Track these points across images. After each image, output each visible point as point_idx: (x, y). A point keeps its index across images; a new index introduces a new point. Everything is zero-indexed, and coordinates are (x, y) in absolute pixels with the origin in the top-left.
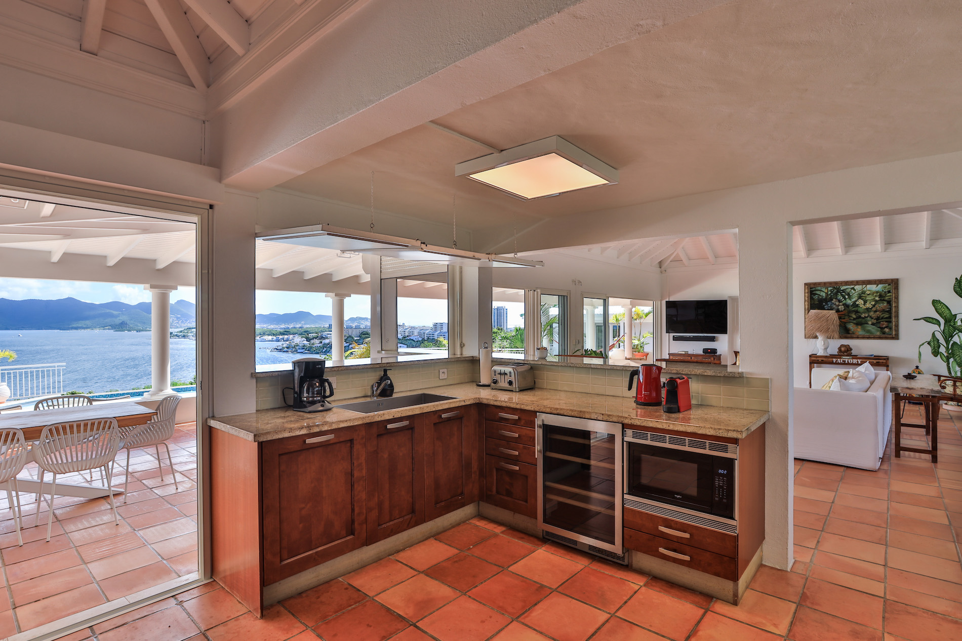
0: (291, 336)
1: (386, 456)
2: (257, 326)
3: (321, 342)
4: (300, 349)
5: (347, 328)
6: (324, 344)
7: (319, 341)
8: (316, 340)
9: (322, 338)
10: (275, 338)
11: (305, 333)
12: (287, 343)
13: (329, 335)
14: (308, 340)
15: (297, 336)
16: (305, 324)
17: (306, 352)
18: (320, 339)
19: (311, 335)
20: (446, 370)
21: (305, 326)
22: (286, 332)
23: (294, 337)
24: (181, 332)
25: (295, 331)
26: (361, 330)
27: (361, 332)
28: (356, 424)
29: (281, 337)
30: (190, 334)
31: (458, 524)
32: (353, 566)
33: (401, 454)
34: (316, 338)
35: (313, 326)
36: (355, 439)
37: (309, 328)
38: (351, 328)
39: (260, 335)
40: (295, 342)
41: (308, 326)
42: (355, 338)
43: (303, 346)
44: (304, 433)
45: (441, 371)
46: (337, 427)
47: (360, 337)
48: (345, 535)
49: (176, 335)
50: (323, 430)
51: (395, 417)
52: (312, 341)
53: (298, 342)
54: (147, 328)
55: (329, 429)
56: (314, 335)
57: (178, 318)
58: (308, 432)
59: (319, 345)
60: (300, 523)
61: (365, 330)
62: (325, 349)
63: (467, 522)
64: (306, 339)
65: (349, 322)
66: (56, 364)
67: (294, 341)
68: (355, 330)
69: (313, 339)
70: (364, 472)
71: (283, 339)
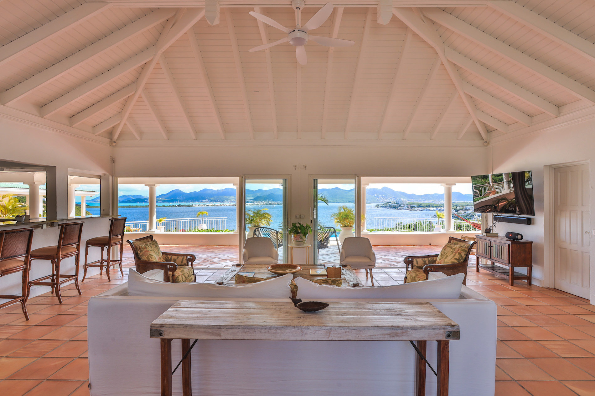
11: (455, 206)
13: (471, 208)
14: (456, 210)
18: (464, 210)
24: (384, 204)
30: (388, 206)
34: (462, 210)
37: (460, 203)
39: (427, 207)
41: (459, 202)
49: (381, 206)
52: (459, 212)
56: (461, 207)
57: (383, 197)
59: (463, 214)
62: (468, 217)
66: (224, 218)
71: (441, 210)
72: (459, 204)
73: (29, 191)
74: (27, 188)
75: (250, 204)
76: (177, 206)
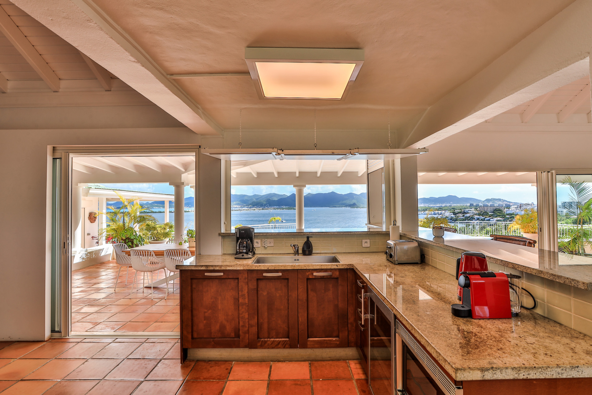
0: (443, 212)
1: (265, 294)
2: (419, 205)
3: (464, 216)
4: (449, 220)
5: (483, 206)
6: (466, 217)
7: (463, 215)
8: (460, 214)
9: (464, 213)
10: (433, 212)
11: (453, 210)
12: (441, 216)
13: (469, 211)
14: (455, 214)
15: (447, 211)
16: (453, 204)
17: (453, 222)
18: (463, 214)
19: (457, 211)
20: (369, 240)
21: (453, 205)
22: (440, 209)
23: (445, 212)
25: (446, 208)
26: (494, 207)
27: (494, 209)
28: (238, 269)
29: (436, 212)
31: (338, 360)
32: (244, 358)
33: (278, 295)
34: (460, 213)
35: (458, 205)
36: (239, 278)
38: (487, 206)
39: (421, 210)
40: (446, 216)
41: (455, 205)
42: (490, 214)
43: (451, 218)
44: (204, 269)
45: (364, 241)
46: (224, 269)
47: (493, 212)
48: (234, 336)
50: (216, 269)
51: (269, 269)
52: (457, 215)
53: (448, 215)
54: (364, 206)
55: (220, 269)
56: (459, 211)
58: (206, 269)
59: (462, 218)
60: (204, 320)
61: (498, 208)
63: (347, 361)
64: (453, 214)
65: (486, 202)
67: (445, 214)
68: (489, 208)
69: (458, 213)
70: (247, 301)
71: (438, 213)
72: (456, 207)
73: (174, 197)
74: (173, 195)
75: (247, 209)
76: (173, 211)
